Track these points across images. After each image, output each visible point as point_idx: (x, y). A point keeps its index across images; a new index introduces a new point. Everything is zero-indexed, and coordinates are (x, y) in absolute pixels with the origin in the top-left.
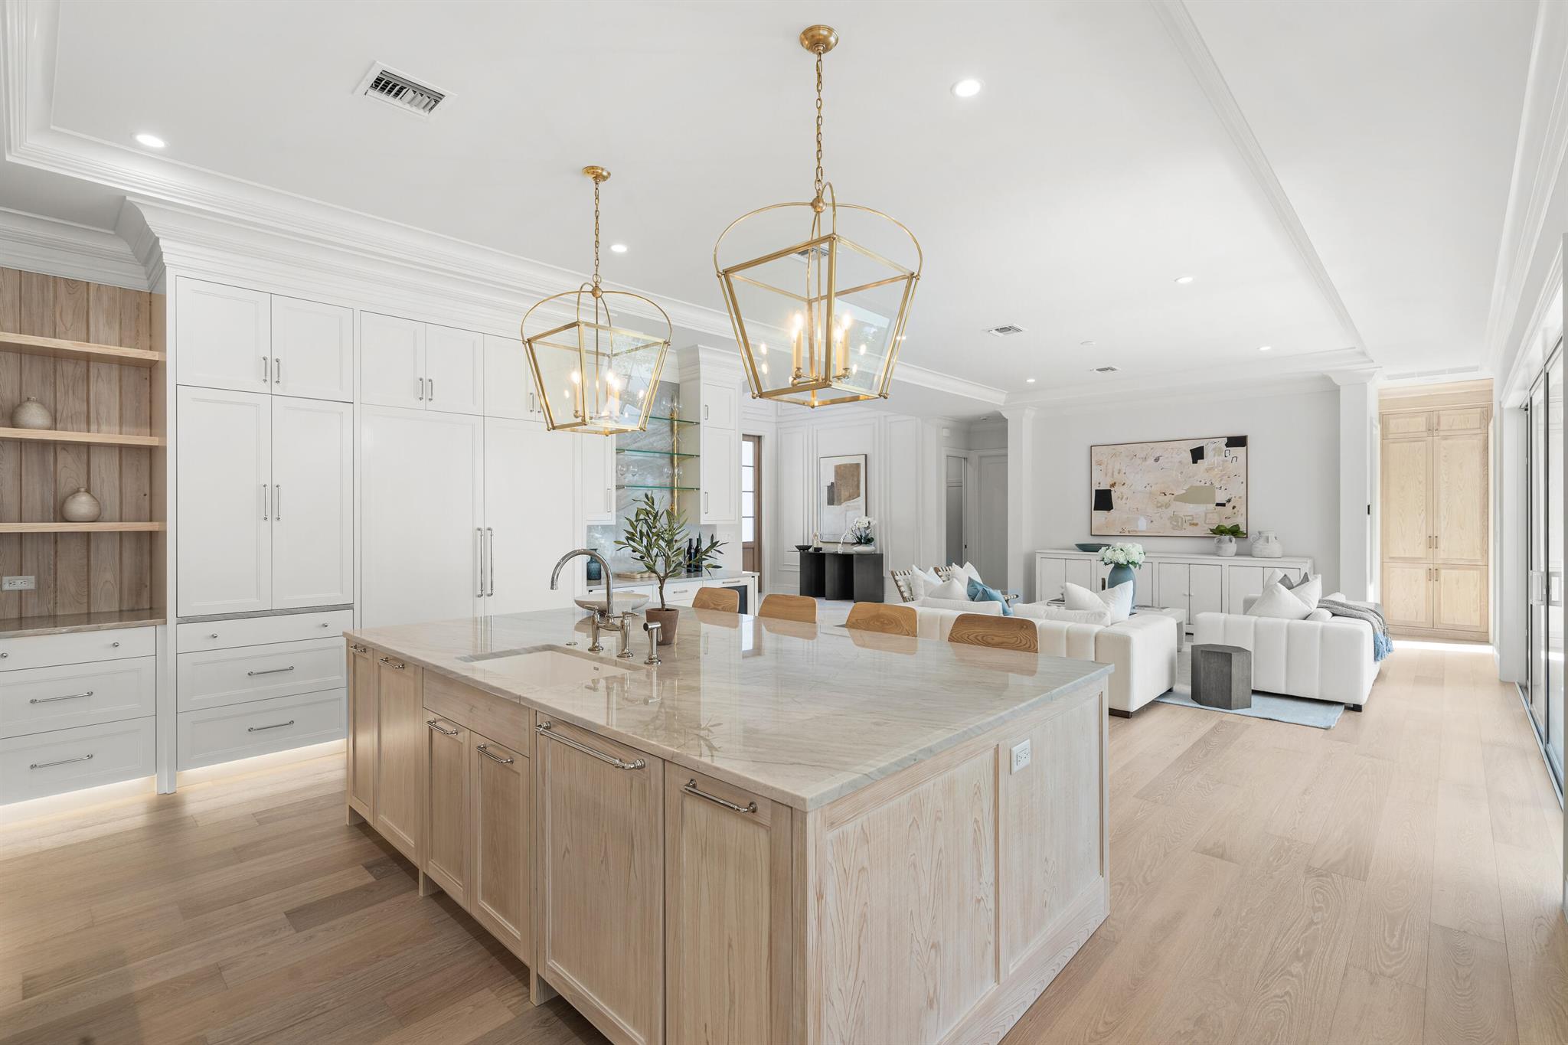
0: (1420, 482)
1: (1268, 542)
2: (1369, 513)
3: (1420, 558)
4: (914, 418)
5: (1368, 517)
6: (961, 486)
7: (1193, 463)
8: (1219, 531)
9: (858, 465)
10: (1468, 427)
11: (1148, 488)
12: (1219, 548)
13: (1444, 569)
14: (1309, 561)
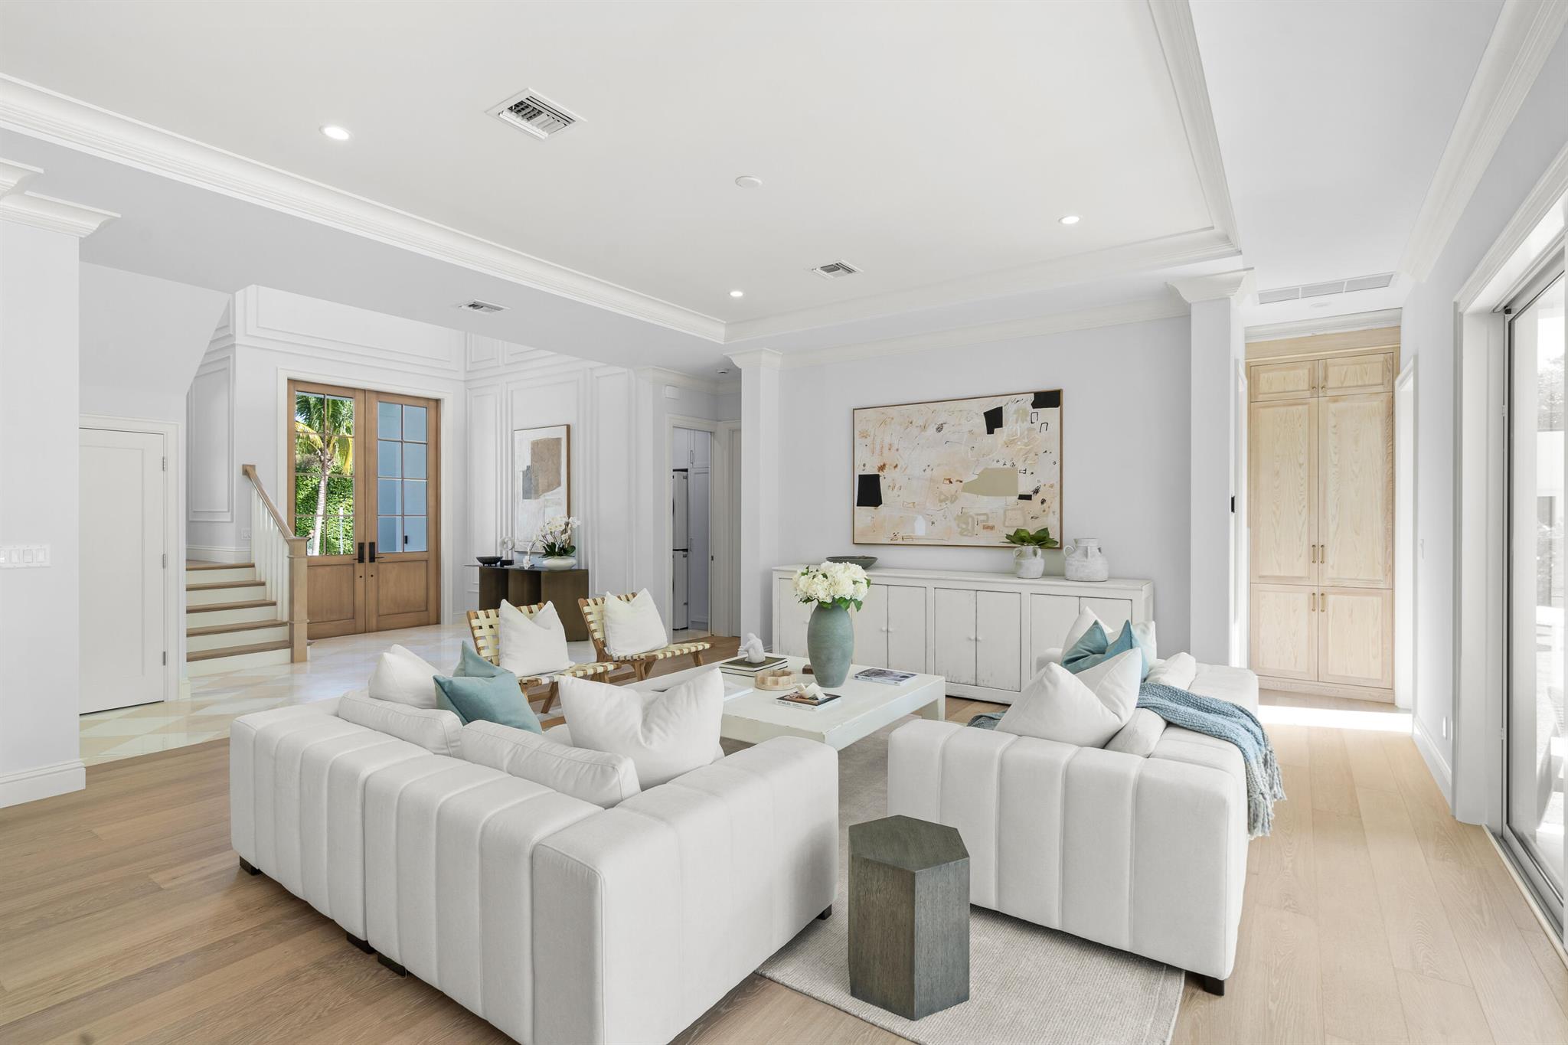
0: (1301, 465)
1: (1086, 556)
2: (1233, 510)
3: (1301, 578)
4: (626, 370)
5: (1232, 516)
6: (708, 473)
7: (988, 433)
8: (1019, 539)
9: (558, 440)
10: (1367, 383)
11: (928, 470)
12: (1019, 565)
13: (1334, 594)
14: (1146, 590)
